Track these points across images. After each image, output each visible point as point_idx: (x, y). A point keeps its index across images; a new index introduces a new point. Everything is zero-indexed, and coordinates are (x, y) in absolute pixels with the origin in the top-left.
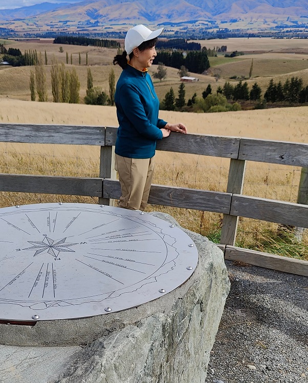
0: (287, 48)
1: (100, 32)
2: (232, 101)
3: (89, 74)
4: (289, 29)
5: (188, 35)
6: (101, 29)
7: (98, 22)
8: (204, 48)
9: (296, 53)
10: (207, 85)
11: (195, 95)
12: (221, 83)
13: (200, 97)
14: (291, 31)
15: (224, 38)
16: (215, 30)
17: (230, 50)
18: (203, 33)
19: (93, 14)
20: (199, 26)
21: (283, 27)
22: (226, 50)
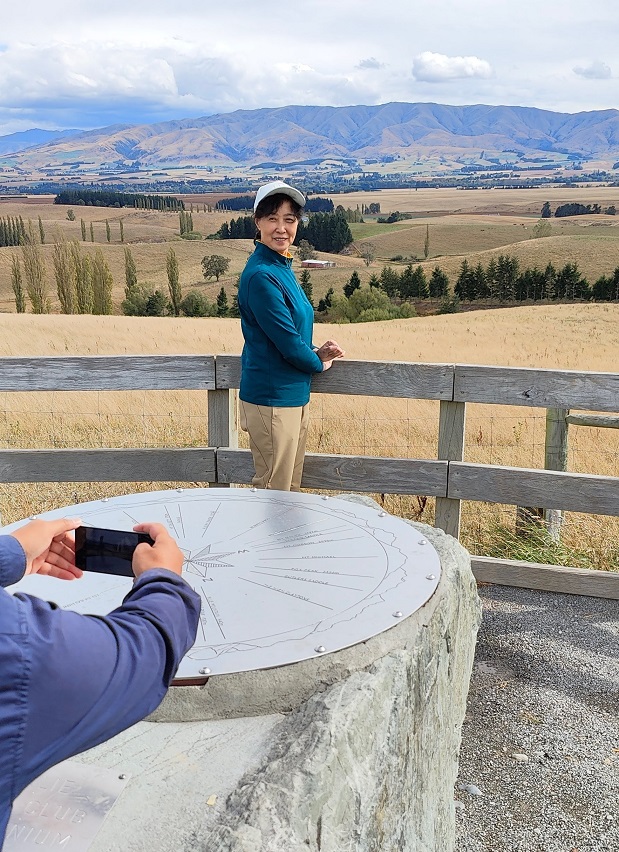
0: (486, 205)
1: (145, 182)
2: (398, 300)
3: (128, 258)
4: (485, 173)
5: (309, 185)
6: (144, 177)
7: (138, 164)
8: (340, 207)
9: (502, 214)
10: (352, 272)
11: (331, 291)
12: (377, 269)
13: (339, 295)
14: (489, 176)
15: (373, 189)
16: (357, 176)
17: (385, 210)
18: (335, 181)
19: (128, 149)
20: (326, 168)
21: (475, 170)
22: (378, 210)
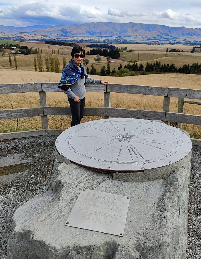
0: (153, 49)
1: (68, 39)
2: (131, 71)
3: (64, 59)
4: (153, 41)
5: (110, 42)
6: (68, 38)
7: (66, 35)
8: (117, 48)
9: (157, 51)
10: (120, 64)
11: (115, 69)
12: (126, 63)
13: (117, 69)
14: (153, 42)
15: (125, 44)
16: (121, 40)
17: (128, 49)
18: (116, 41)
19: (64, 31)
20: (114, 38)
21: (150, 40)
22: (126, 49)
